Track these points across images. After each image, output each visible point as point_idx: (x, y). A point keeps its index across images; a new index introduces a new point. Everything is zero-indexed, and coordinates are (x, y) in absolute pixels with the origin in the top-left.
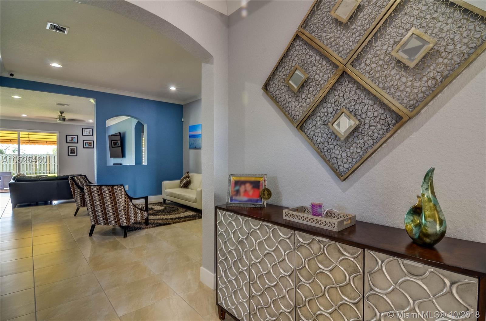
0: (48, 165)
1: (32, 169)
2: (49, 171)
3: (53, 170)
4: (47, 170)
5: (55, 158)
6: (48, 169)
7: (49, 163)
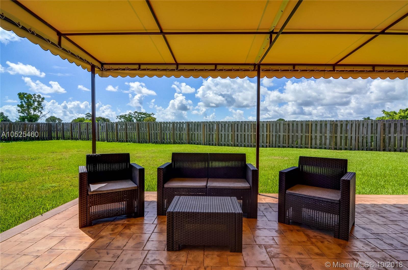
0: (268, 135)
1: (250, 141)
2: (269, 143)
3: (274, 142)
4: (267, 143)
5: (276, 126)
6: (268, 141)
7: (270, 132)
